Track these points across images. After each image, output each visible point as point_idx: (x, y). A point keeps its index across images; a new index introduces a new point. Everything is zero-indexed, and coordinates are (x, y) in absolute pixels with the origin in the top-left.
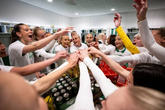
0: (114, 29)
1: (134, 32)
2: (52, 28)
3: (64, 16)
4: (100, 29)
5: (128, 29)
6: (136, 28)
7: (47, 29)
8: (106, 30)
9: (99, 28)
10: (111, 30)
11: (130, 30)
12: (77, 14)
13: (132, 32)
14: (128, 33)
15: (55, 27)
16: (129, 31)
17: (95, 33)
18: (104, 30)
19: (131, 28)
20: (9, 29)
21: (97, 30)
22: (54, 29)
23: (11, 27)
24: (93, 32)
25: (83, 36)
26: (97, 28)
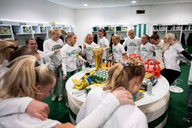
0: (138, 26)
1: (161, 29)
2: (52, 26)
3: (65, 7)
4: (119, 26)
5: (153, 26)
6: (163, 25)
7: (46, 28)
8: (127, 27)
9: (118, 24)
10: (134, 27)
11: (156, 27)
12: (86, 5)
13: (158, 30)
14: (154, 30)
15: (56, 23)
16: (155, 29)
17: (113, 31)
18: (124, 27)
19: (157, 25)
20: (1, 29)
21: (115, 27)
22: (54, 27)
23: (3, 26)
24: (110, 30)
25: (94, 35)
26: (114, 24)
